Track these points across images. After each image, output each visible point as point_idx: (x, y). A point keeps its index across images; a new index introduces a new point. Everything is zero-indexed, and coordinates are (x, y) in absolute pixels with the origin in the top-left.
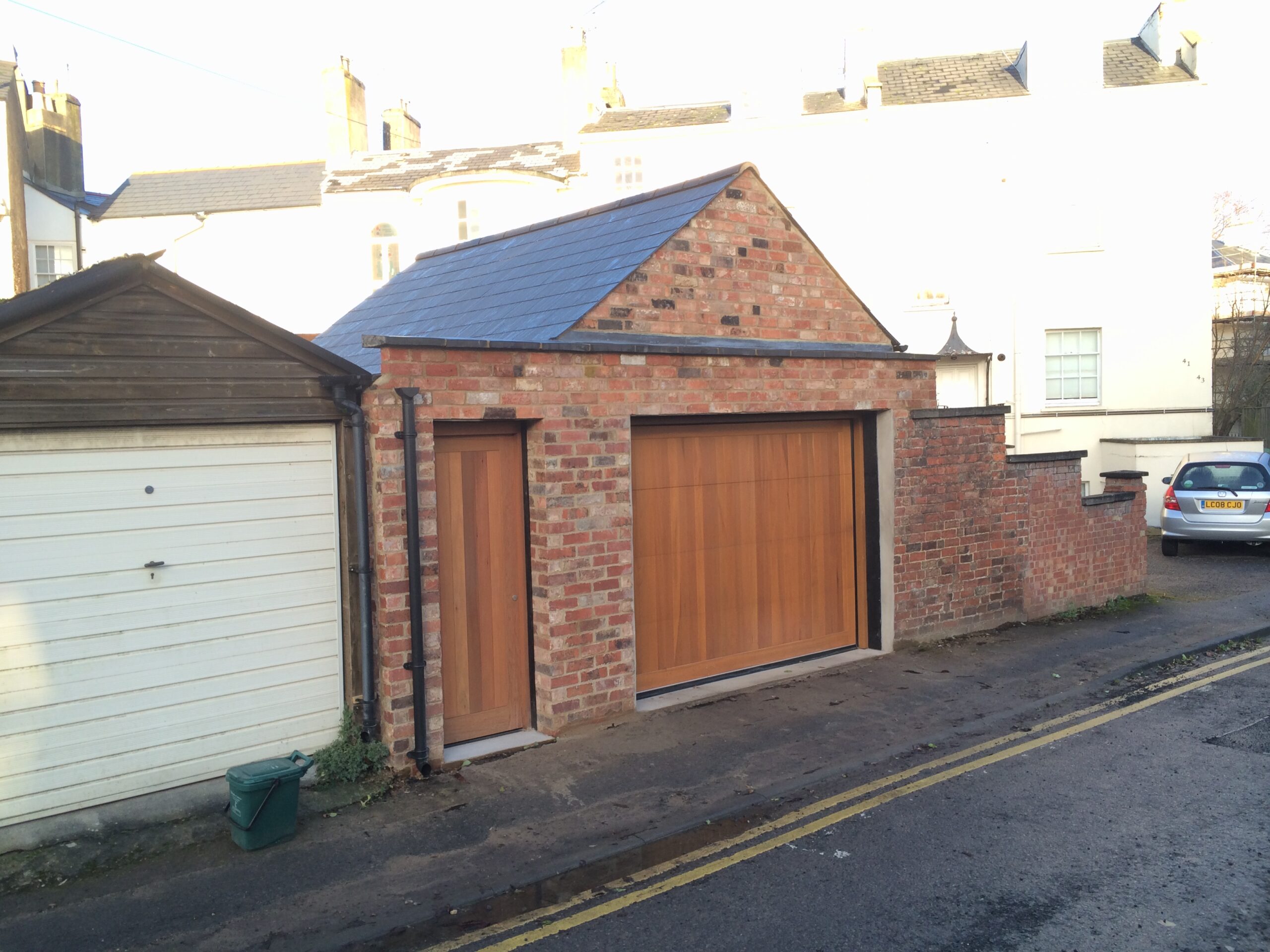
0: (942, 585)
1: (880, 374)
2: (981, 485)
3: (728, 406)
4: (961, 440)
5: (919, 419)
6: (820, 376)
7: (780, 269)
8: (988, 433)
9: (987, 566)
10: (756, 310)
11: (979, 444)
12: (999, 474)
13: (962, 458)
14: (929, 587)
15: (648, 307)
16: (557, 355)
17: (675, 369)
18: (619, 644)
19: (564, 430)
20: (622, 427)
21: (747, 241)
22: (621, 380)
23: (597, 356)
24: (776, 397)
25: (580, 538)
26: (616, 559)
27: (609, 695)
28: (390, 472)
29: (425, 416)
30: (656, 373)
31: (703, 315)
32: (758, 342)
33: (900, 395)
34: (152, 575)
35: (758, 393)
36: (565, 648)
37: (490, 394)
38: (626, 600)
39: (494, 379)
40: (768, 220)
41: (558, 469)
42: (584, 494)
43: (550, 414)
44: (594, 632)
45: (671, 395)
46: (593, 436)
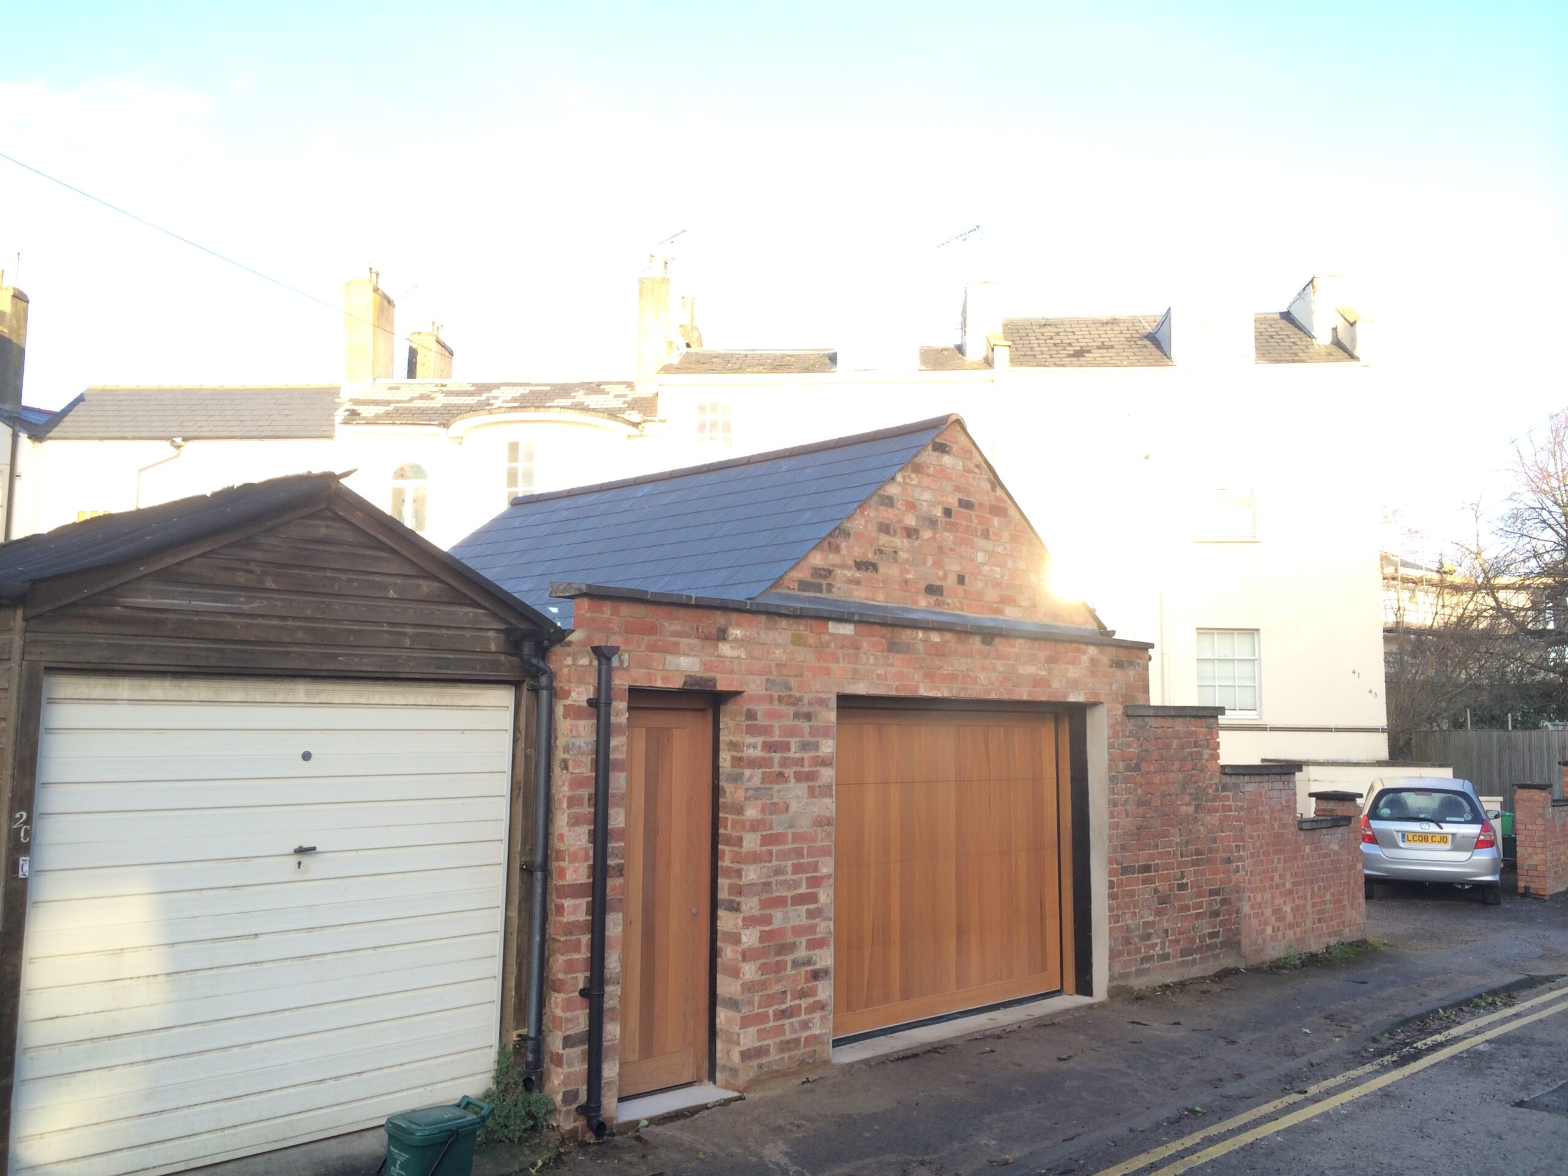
0: (1158, 918)
1: (1093, 661)
2: (1196, 799)
3: (938, 689)
4: (1175, 743)
5: (1133, 716)
6: (1032, 660)
7: (986, 535)
8: (1202, 737)
9: (1204, 897)
10: (961, 580)
11: (1194, 750)
12: (1214, 787)
13: (1176, 765)
14: (1144, 920)
15: (849, 568)
16: (763, 618)
17: (884, 641)
18: (816, 975)
19: (768, 706)
20: (827, 706)
21: (952, 501)
22: (828, 650)
23: (804, 622)
24: (987, 682)
25: (778, 839)
26: (815, 867)
27: (803, 1040)
28: (580, 747)
29: (621, 682)
30: (865, 645)
31: (906, 582)
32: (963, 616)
33: (1114, 687)
34: (299, 863)
35: (969, 676)
36: (757, 977)
37: (691, 659)
38: (825, 920)
39: (696, 641)
40: (974, 479)
41: (758, 753)
42: (785, 785)
43: (753, 686)
44: (789, 958)
45: (879, 672)
46: (797, 715)
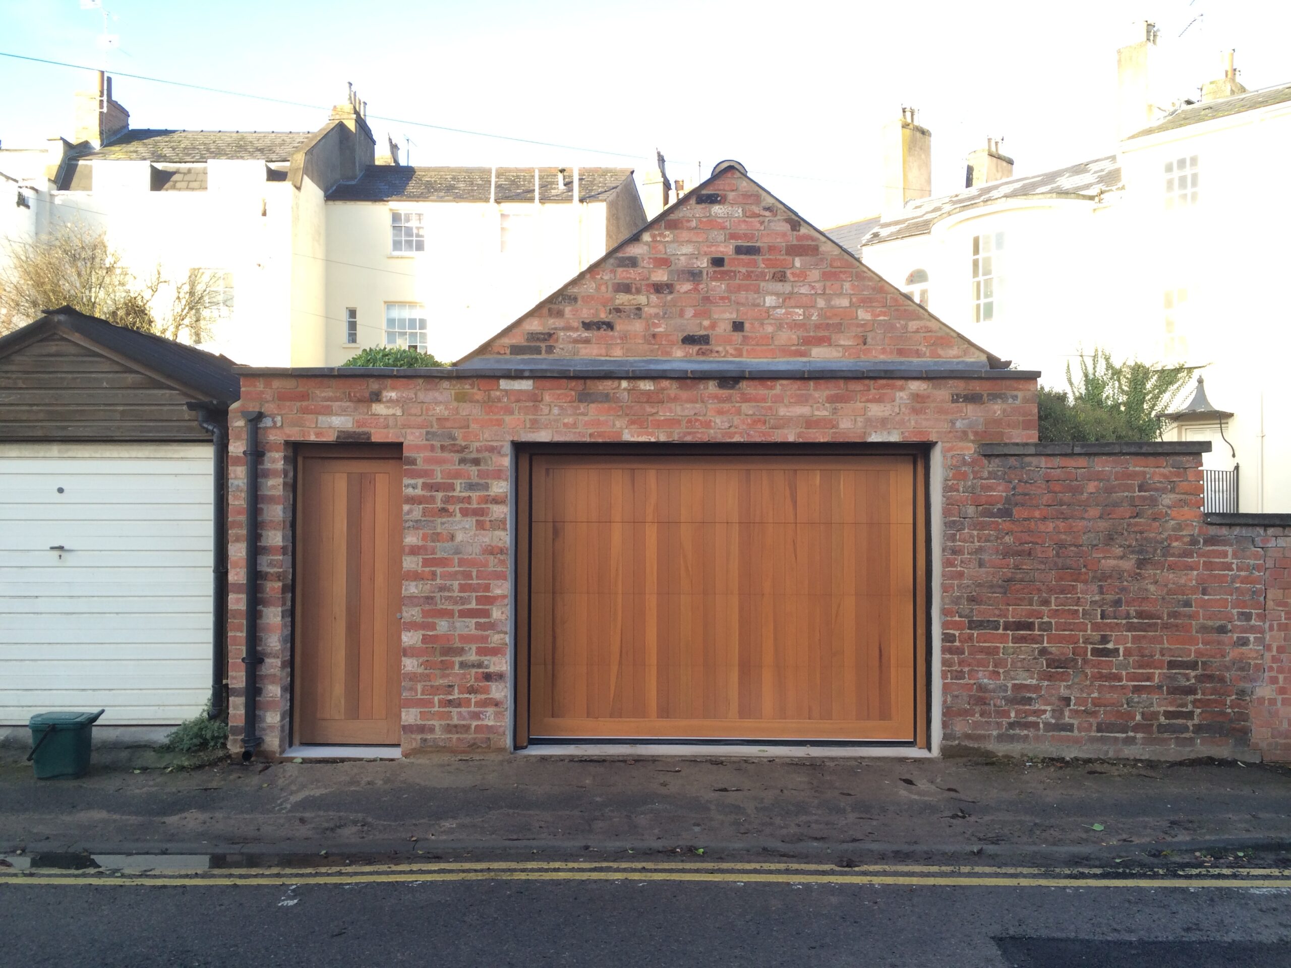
0: (1046, 683)
1: (918, 397)
2: (1140, 552)
3: (652, 434)
4: (1092, 487)
5: (996, 455)
6: (803, 400)
7: (780, 277)
8: (1158, 478)
9: (1156, 668)
10: (738, 326)
11: (1137, 493)
13: (1094, 512)
14: (1017, 682)
15: (577, 329)
16: (420, 381)
17: (573, 393)
18: (488, 677)
19: (428, 454)
20: (499, 453)
21: (726, 249)
22: (499, 405)
23: (470, 381)
25: (443, 562)
26: (487, 588)
27: (473, 727)
28: (238, 486)
29: (275, 437)
31: (654, 336)
33: (958, 424)
34: (60, 556)
35: (697, 420)
36: (421, 670)
37: (343, 418)
38: (499, 633)
39: (348, 404)
40: (762, 223)
41: (419, 492)
42: (449, 519)
43: (410, 437)
44: (457, 659)
45: (566, 421)
46: (462, 461)
